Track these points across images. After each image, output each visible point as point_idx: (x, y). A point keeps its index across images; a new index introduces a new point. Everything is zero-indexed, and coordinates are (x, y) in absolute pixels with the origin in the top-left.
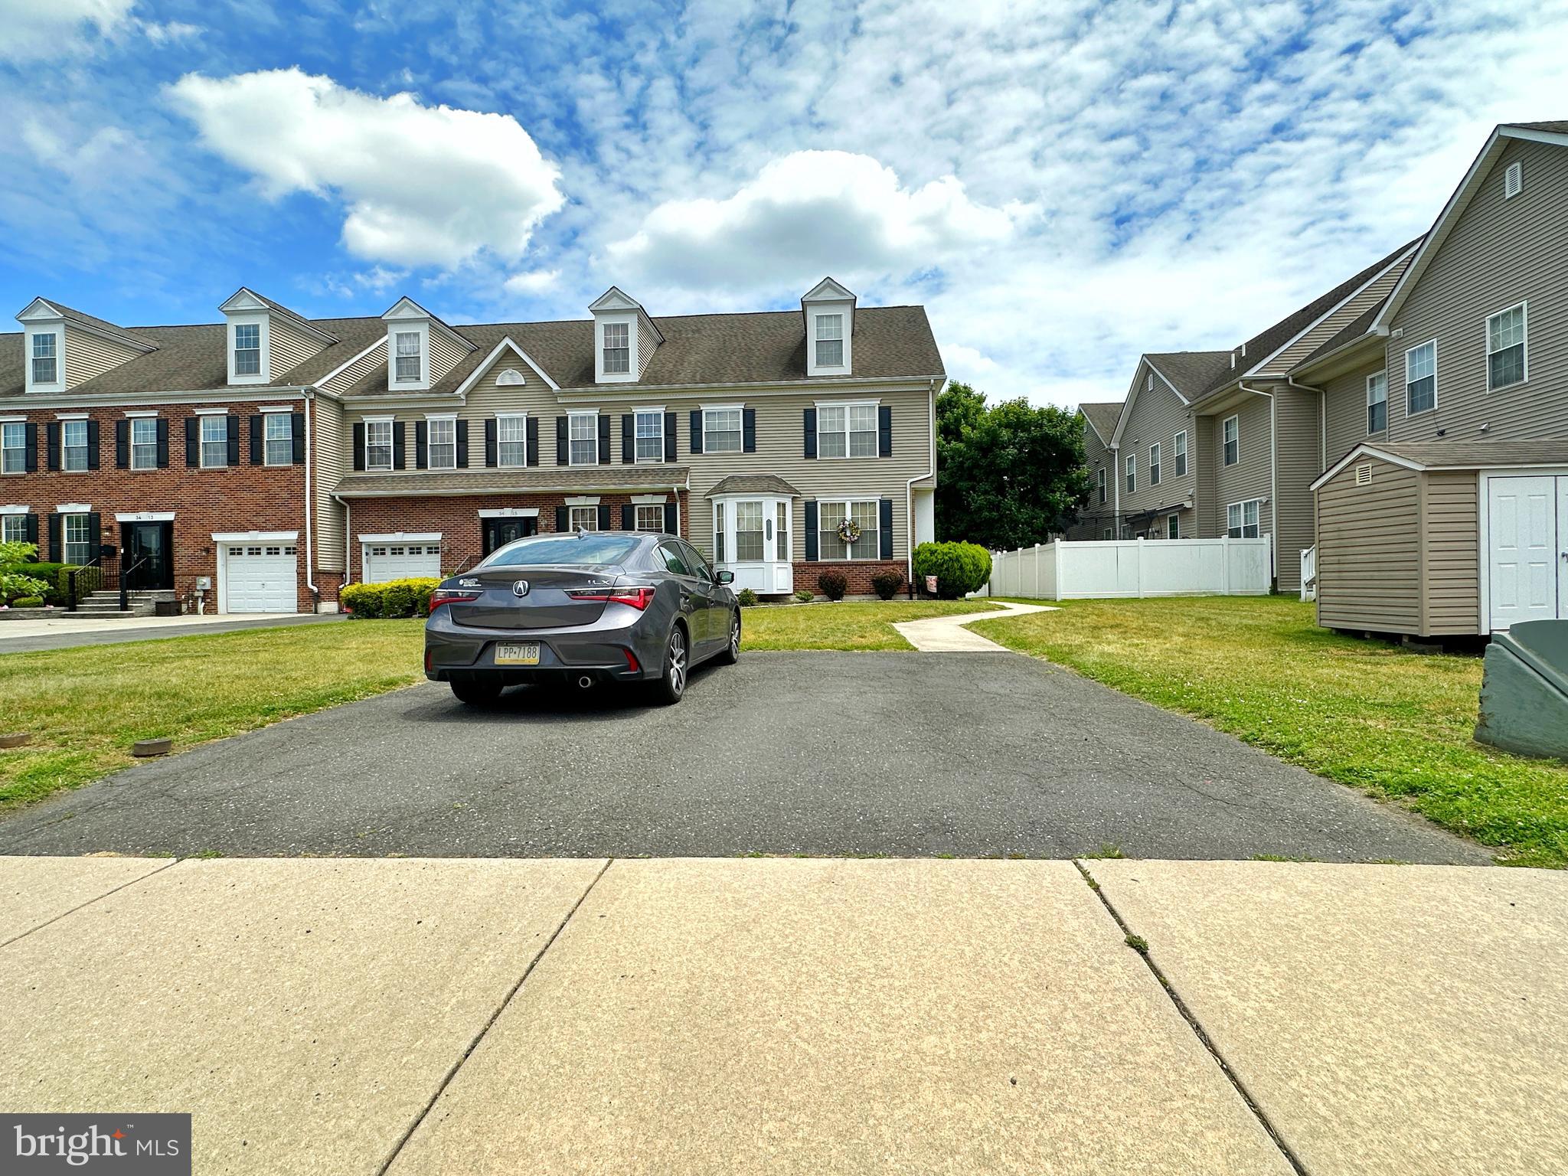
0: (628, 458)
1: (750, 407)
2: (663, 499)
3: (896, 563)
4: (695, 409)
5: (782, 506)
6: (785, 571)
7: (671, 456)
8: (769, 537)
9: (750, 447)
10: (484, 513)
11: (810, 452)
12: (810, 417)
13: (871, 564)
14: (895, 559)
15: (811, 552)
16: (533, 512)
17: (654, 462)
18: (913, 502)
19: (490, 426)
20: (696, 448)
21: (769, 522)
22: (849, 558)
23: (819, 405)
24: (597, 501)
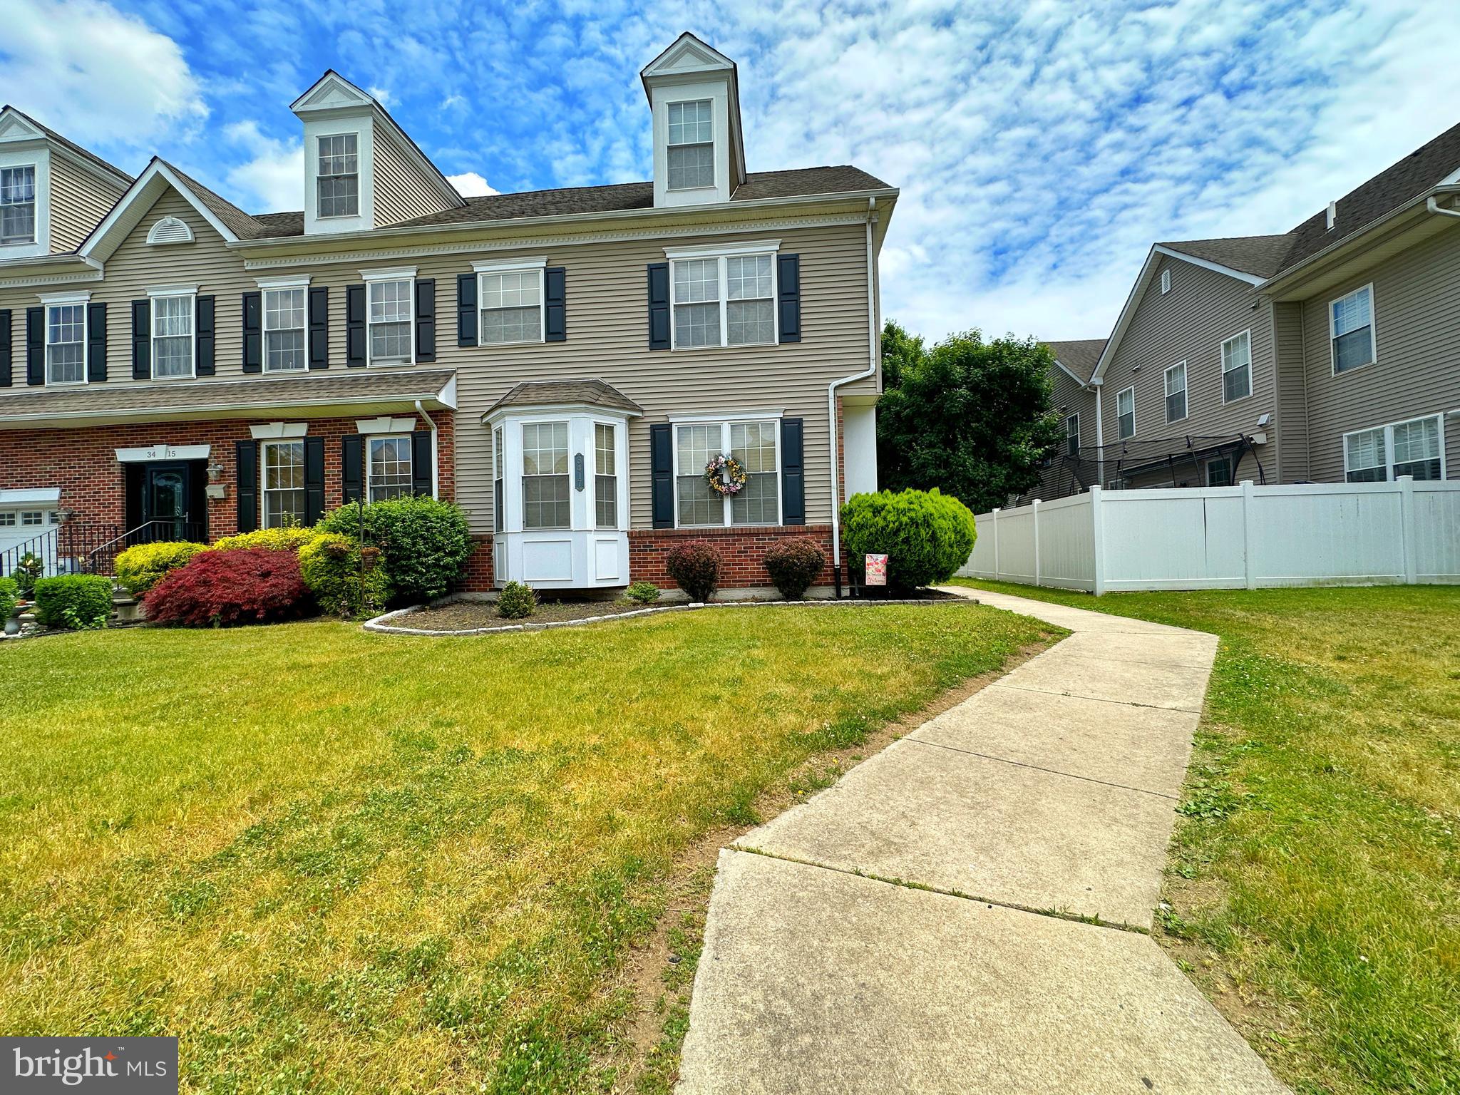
0: (355, 358)
1: (556, 264)
2: (409, 425)
3: (812, 531)
4: (464, 271)
5: (604, 432)
6: (614, 545)
7: (426, 353)
8: (580, 485)
9: (556, 333)
10: (127, 455)
11: (659, 340)
12: (658, 277)
13: (766, 532)
14: (809, 523)
15: (662, 512)
16: (200, 452)
17: (399, 364)
18: (840, 421)
19: (140, 310)
20: (467, 338)
21: (579, 459)
22: (728, 523)
23: (673, 255)
24: (301, 430)
